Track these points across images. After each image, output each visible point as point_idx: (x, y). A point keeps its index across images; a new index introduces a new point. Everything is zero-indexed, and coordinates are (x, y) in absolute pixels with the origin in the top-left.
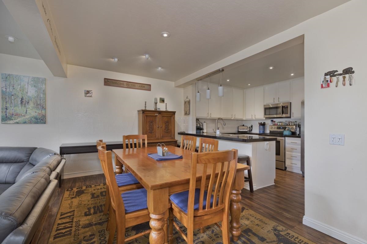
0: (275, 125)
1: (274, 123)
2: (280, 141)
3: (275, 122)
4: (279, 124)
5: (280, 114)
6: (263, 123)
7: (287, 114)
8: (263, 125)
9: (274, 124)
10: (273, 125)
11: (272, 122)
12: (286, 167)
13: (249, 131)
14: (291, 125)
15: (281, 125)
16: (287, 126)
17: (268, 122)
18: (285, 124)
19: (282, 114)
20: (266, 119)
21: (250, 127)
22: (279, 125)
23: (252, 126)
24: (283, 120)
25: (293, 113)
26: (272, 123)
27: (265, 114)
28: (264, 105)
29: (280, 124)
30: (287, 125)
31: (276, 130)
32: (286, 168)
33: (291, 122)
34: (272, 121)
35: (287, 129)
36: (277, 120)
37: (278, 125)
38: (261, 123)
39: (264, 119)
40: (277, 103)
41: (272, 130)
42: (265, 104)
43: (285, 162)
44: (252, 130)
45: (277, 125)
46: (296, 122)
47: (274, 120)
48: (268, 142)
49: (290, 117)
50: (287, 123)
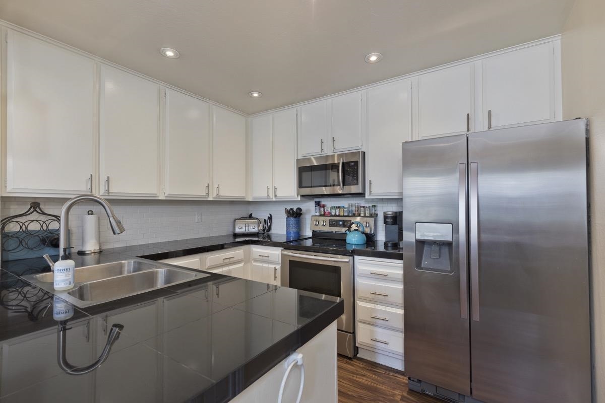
0: (324, 215)
1: (322, 209)
2: (339, 268)
3: (324, 206)
4: (333, 214)
5: (339, 185)
6: (295, 210)
7: (357, 184)
8: (296, 215)
9: (322, 213)
10: (321, 215)
11: (318, 207)
12: (358, 347)
13: (264, 230)
14: (362, 215)
15: (339, 216)
16: (353, 220)
17: (309, 208)
18: (349, 212)
19: (344, 185)
20: (304, 199)
21: (265, 220)
22: (335, 216)
23: (270, 218)
24: (345, 203)
25: (370, 184)
26: (318, 211)
27: (300, 185)
28: (298, 160)
29: (337, 214)
30: (354, 215)
31: (327, 229)
32: (356, 349)
33: (364, 207)
34: (318, 204)
35: (354, 227)
36: (329, 203)
37: (332, 216)
38: (292, 209)
39: (299, 198)
40: (330, 153)
41: (317, 229)
42: (300, 157)
43: (354, 333)
44: (270, 227)
45: (330, 215)
46: (375, 206)
47: (324, 201)
48: (297, 357)
49: (361, 195)
50: (354, 208)
